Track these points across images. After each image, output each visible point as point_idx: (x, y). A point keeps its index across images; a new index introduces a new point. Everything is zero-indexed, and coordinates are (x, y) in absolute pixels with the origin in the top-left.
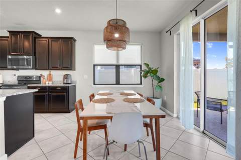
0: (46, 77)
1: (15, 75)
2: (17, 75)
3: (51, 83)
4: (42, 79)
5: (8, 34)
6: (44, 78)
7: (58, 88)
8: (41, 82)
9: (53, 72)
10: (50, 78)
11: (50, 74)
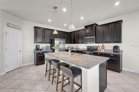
0: (101, 47)
1: (86, 46)
2: (87, 46)
3: (104, 50)
4: (98, 48)
5: (84, 28)
6: (100, 48)
7: (111, 55)
8: (98, 50)
9: (105, 44)
10: (103, 47)
11: (103, 46)
